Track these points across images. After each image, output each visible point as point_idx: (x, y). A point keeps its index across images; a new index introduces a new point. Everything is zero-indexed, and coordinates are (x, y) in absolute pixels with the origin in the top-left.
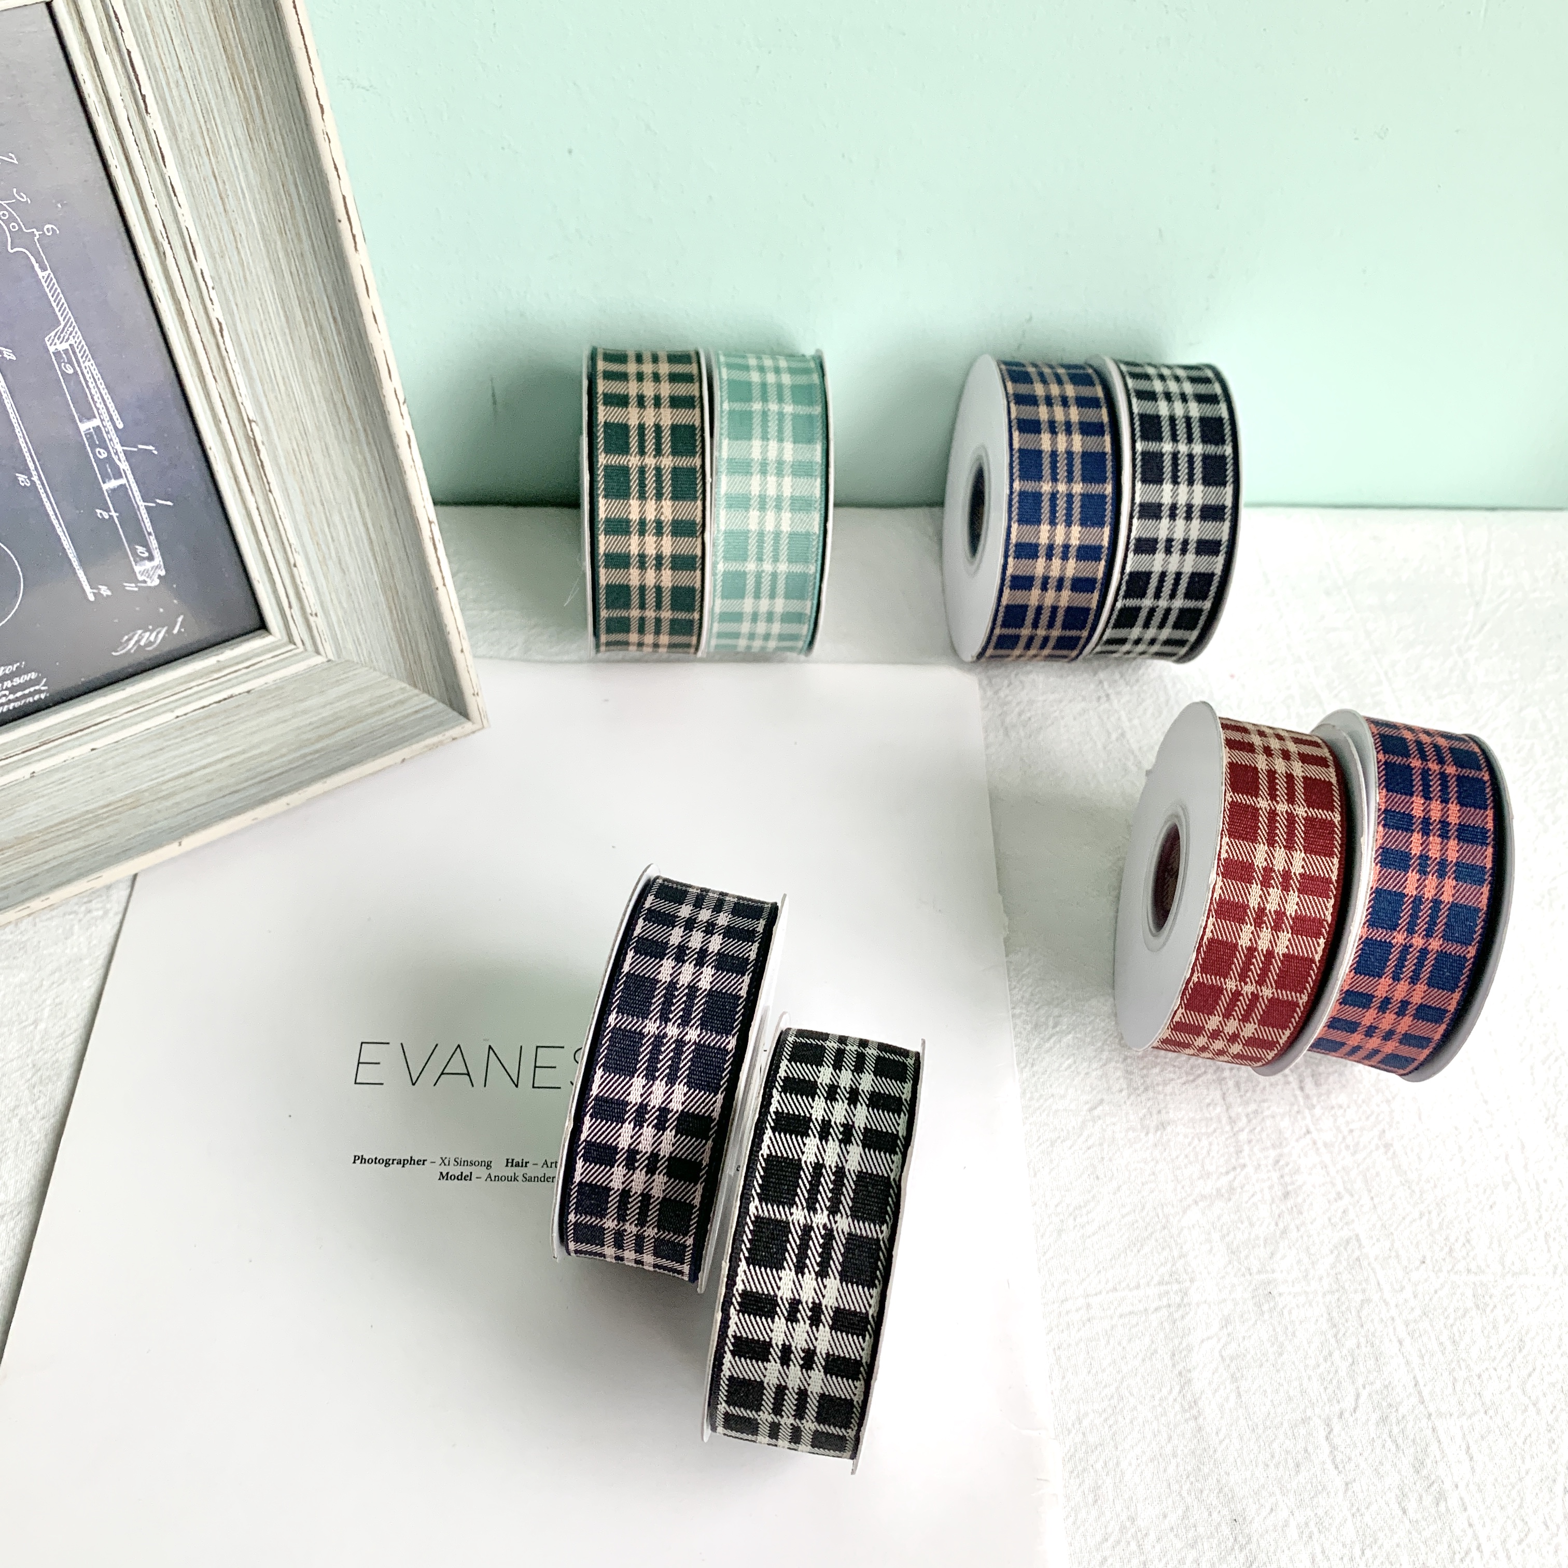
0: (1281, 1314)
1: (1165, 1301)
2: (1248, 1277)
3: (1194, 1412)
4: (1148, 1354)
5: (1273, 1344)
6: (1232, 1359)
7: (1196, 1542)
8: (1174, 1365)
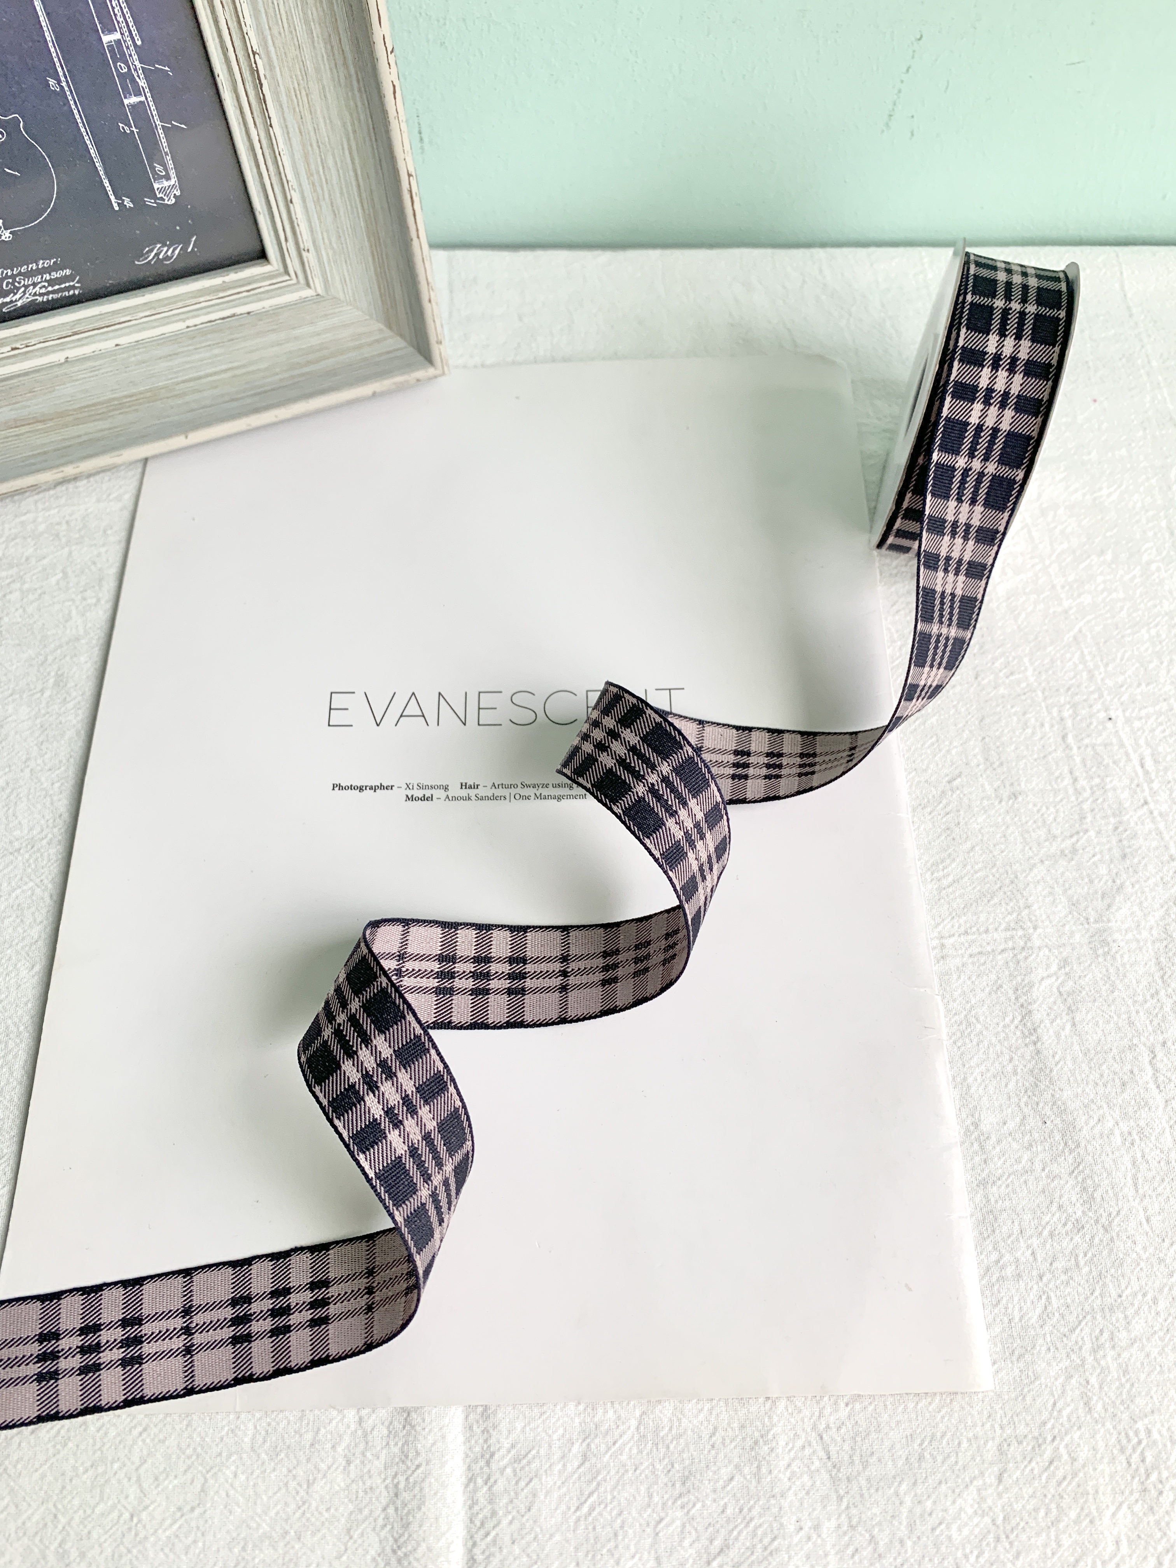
0: (1114, 958)
1: (1010, 944)
2: (1087, 926)
3: (1034, 1038)
4: (995, 988)
5: (1106, 982)
6: (1069, 995)
7: (1031, 1145)
8: (1017, 998)
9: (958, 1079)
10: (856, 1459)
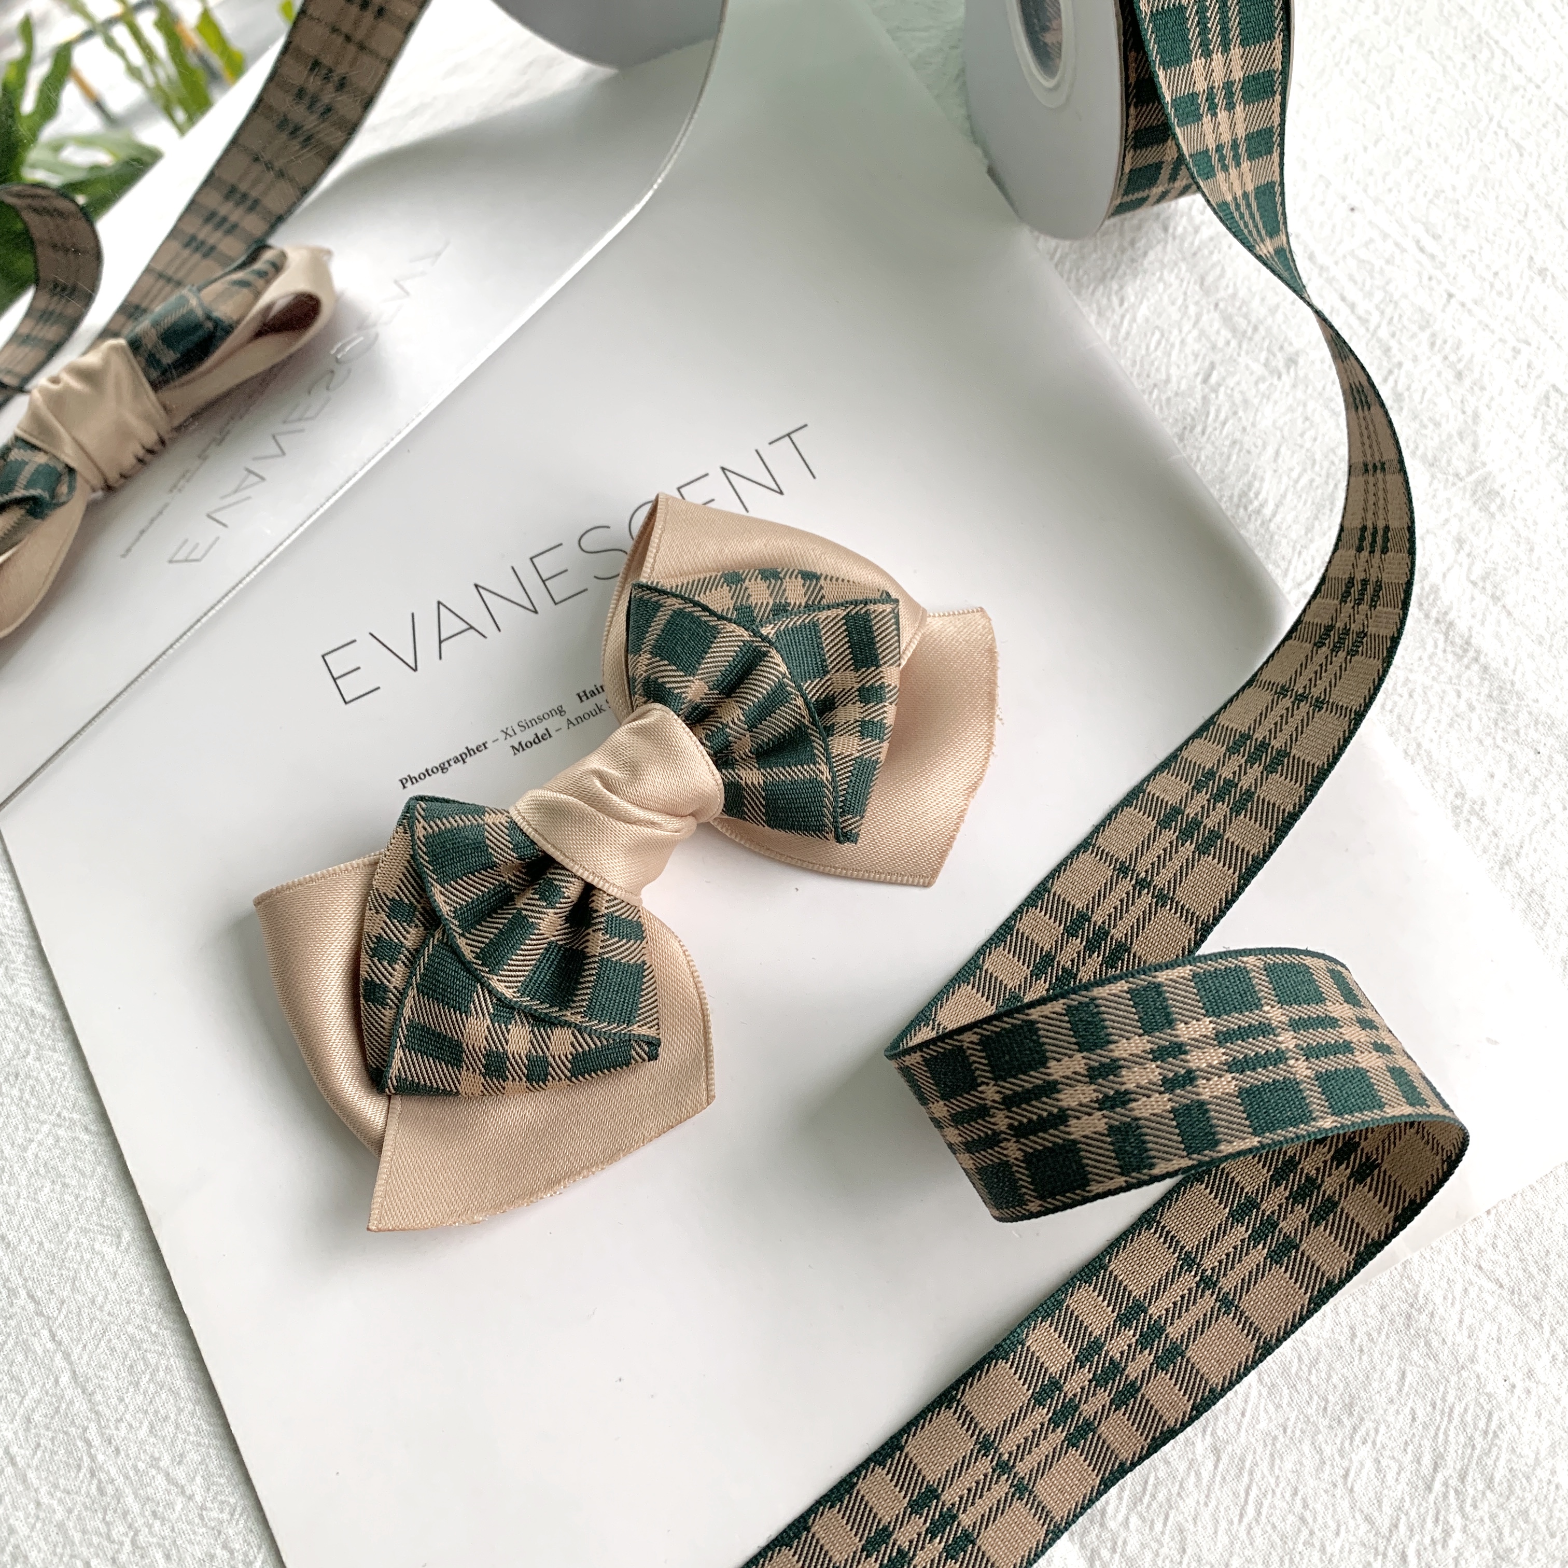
9: (1412, 751)
10: (1534, 1270)
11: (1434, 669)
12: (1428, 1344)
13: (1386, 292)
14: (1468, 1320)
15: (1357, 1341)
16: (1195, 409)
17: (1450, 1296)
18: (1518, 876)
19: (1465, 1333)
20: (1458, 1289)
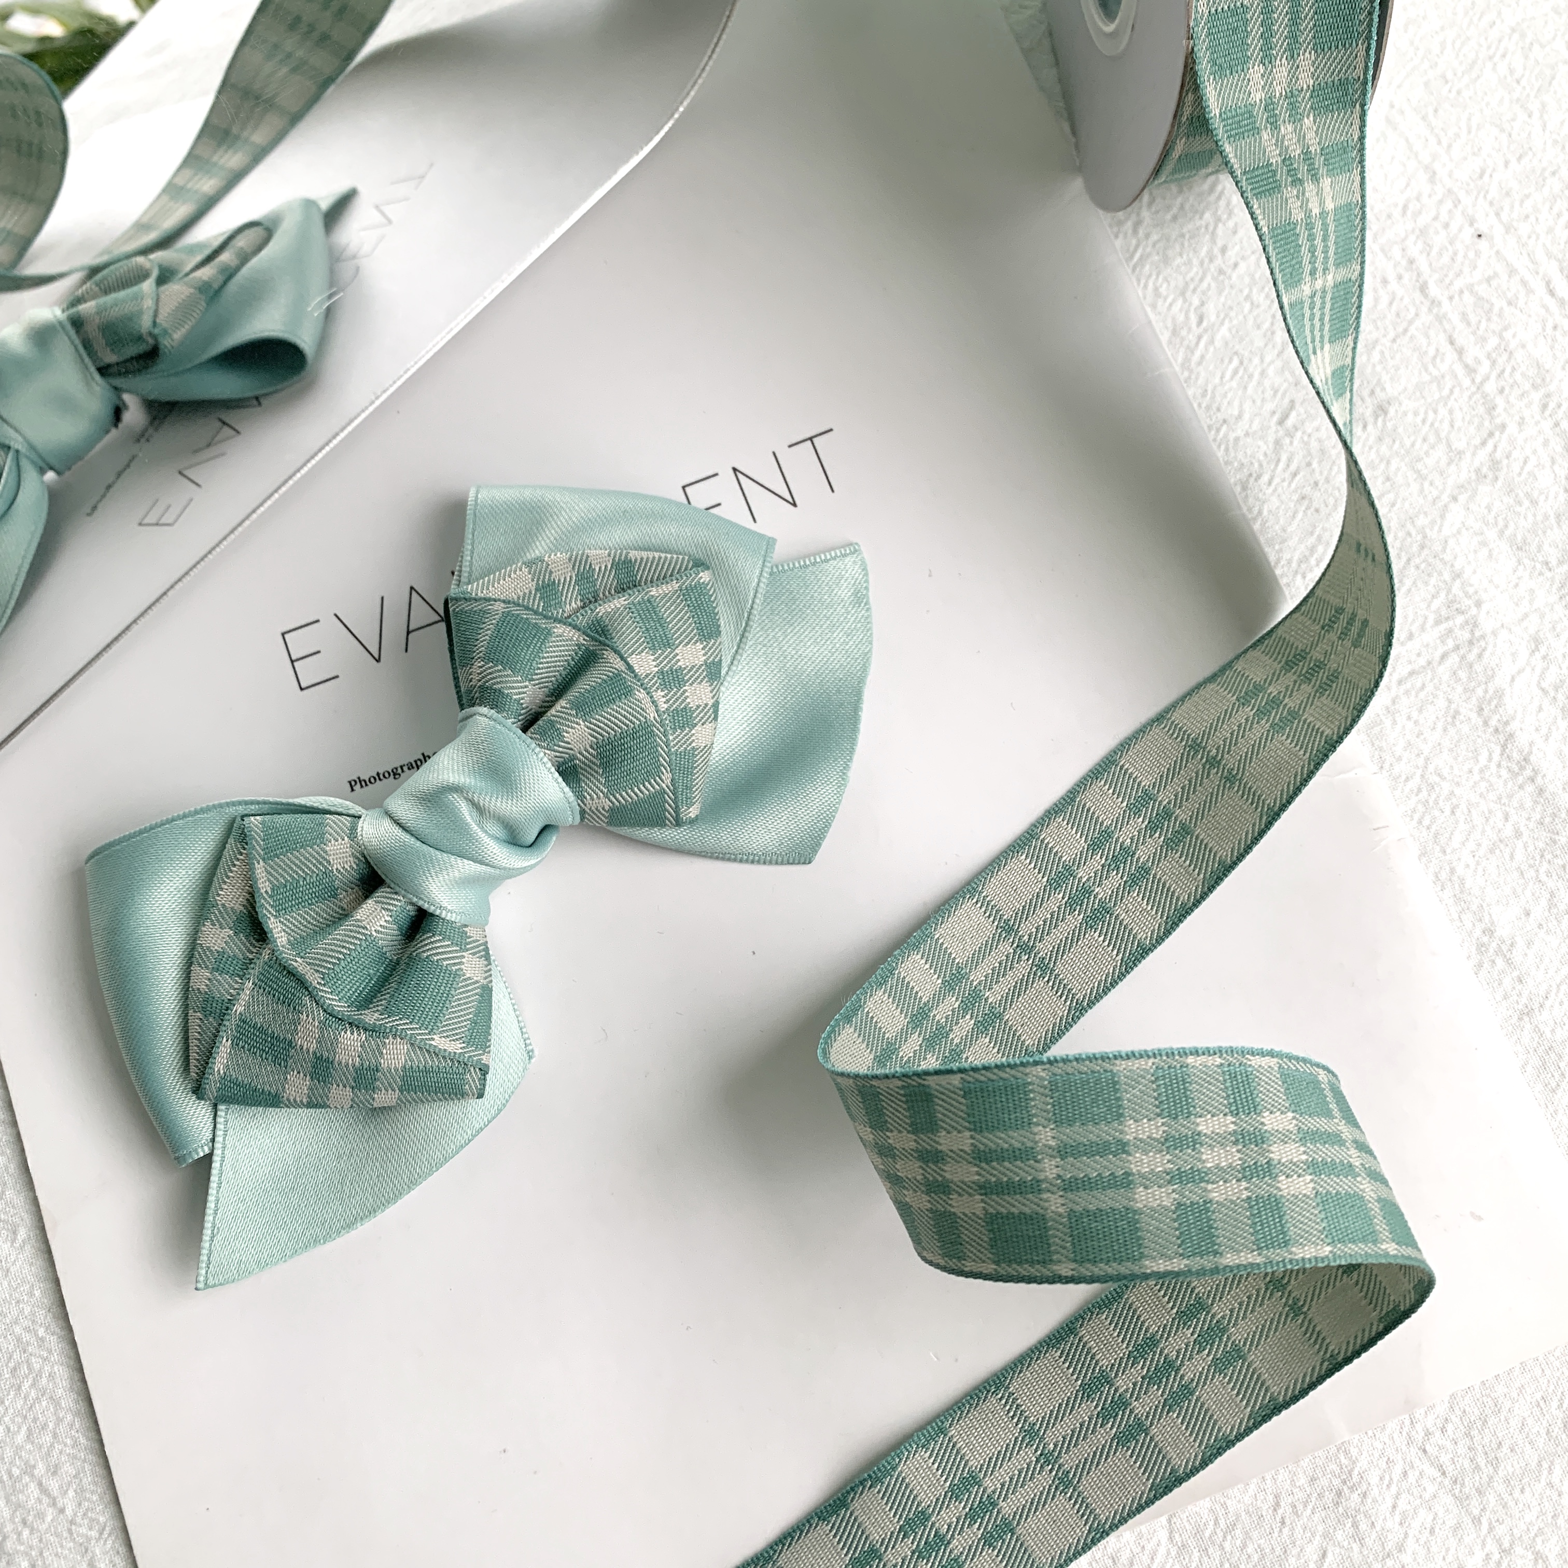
1: (1450, 643)
2: (1549, 574)
3: (1528, 772)
4: (1449, 720)
8: (1486, 723)
9: (1444, 875)
10: (1482, 1461)
11: (1483, 785)
12: (1355, 1525)
13: (1501, 337)
14: (1402, 1505)
15: (1280, 1511)
16: (1265, 454)
17: (1387, 1478)
18: (1537, 1029)
19: (1397, 1518)
20: (1397, 1470)
